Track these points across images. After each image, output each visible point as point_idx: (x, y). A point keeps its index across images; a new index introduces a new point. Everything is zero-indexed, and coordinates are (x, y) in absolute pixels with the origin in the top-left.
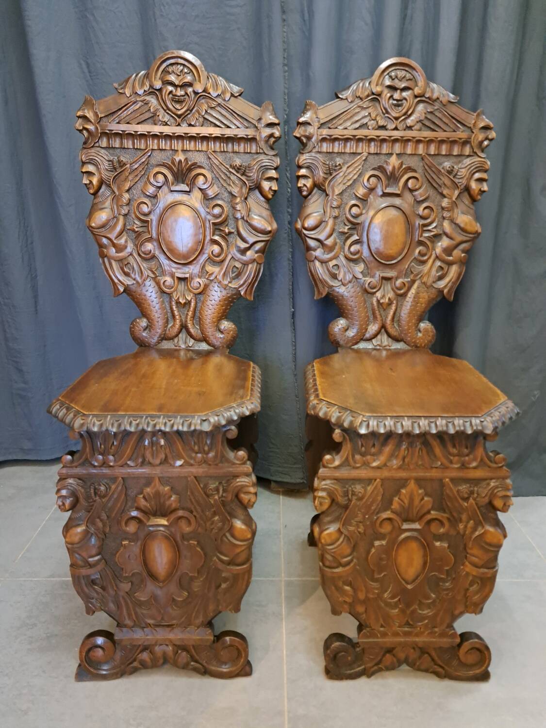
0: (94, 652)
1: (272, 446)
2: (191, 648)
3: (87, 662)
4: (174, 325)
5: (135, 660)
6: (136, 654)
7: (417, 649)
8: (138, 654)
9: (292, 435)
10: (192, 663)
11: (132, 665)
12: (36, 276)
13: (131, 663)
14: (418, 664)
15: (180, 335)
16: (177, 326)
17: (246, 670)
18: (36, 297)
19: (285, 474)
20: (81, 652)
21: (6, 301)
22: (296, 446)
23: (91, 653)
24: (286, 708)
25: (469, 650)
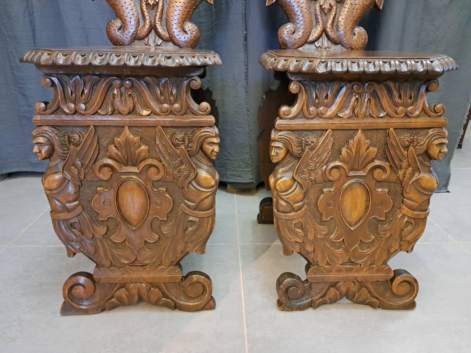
0: (76, 289)
1: (227, 154)
2: (162, 285)
3: (69, 298)
4: (144, 26)
5: (113, 297)
6: (113, 292)
7: (356, 283)
8: (115, 292)
9: (244, 144)
10: (163, 299)
11: (109, 301)
12: (33, 13)
13: (110, 299)
14: (357, 296)
15: (150, 35)
16: (147, 26)
17: (210, 305)
18: (34, 31)
19: (239, 176)
20: (64, 290)
21: (9, 33)
22: (247, 153)
23: (73, 290)
24: (245, 332)
25: (400, 283)
